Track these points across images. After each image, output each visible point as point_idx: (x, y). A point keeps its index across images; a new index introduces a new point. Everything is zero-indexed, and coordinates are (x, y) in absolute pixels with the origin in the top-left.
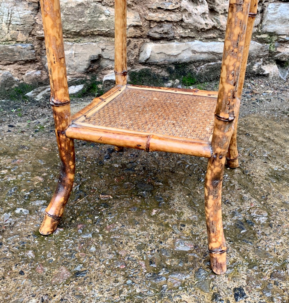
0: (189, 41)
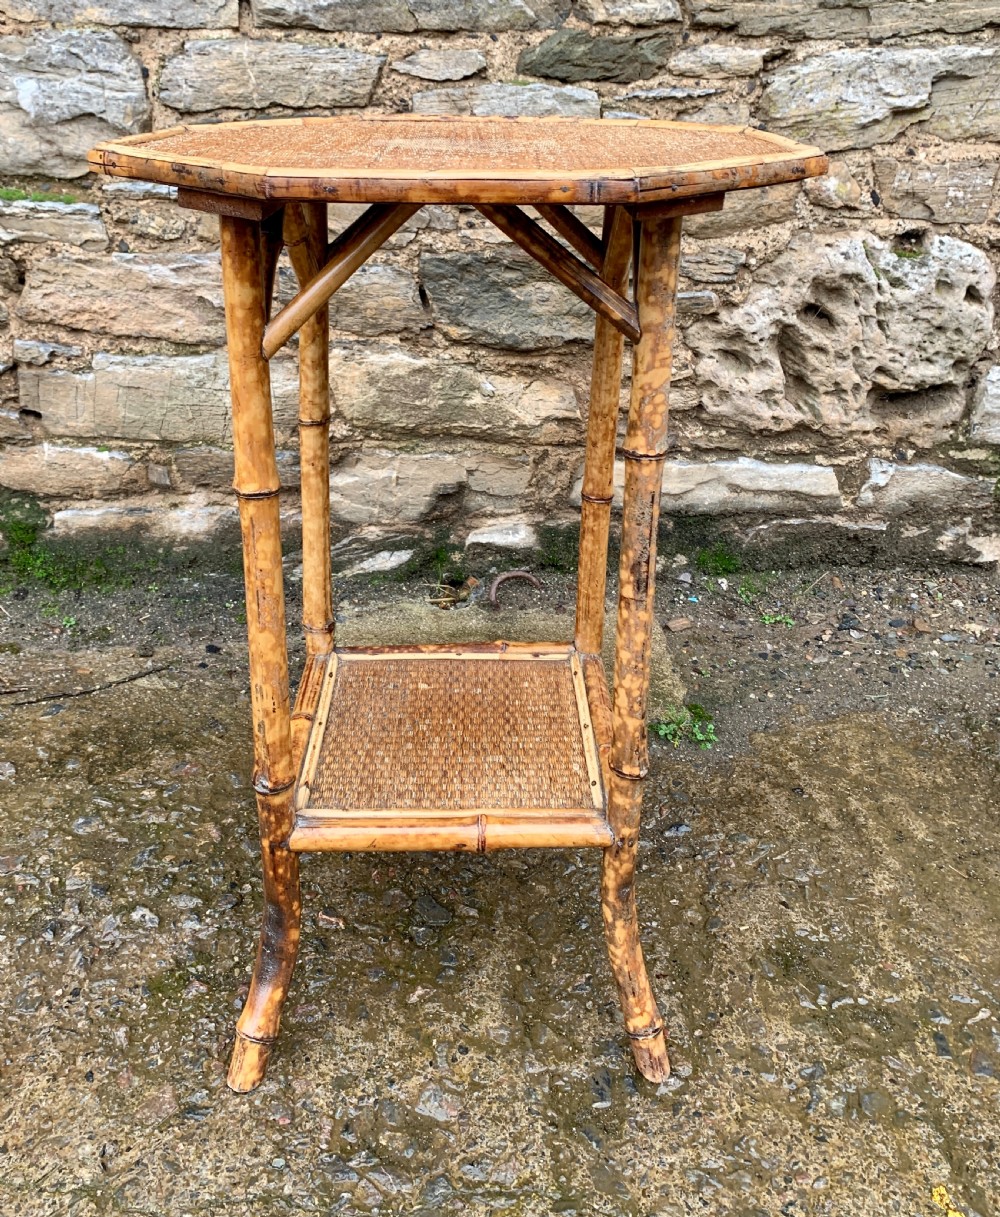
0: (720, 459)
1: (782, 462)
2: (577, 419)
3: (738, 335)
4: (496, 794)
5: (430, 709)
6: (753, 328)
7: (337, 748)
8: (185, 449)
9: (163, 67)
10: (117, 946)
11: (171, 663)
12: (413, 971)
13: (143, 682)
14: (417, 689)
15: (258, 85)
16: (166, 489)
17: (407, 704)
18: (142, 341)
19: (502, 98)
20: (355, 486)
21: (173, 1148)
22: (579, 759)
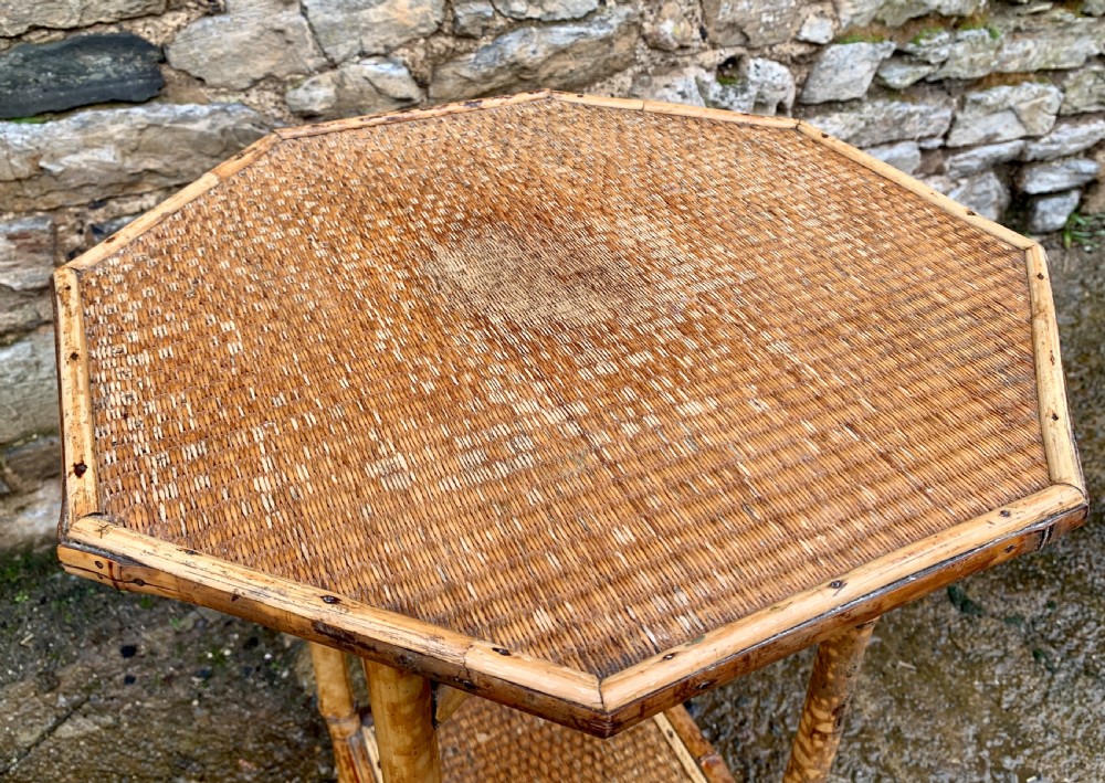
8: (16, 449)
13: (67, 730)
16: (4, 495)
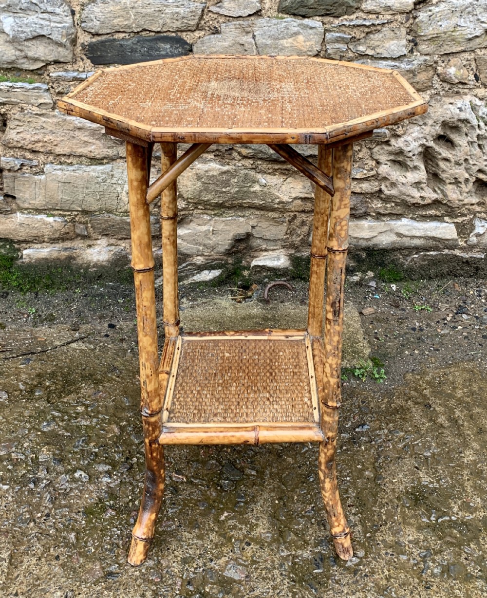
0: (392, 219)
1: (426, 221)
2: (312, 198)
3: (401, 152)
4: (264, 414)
5: (231, 367)
6: (409, 149)
7: (183, 389)
8: (95, 215)
9: (83, 10)
10: (68, 491)
11: (89, 334)
12: (222, 503)
13: (74, 345)
14: (224, 356)
15: (136, 19)
16: (84, 237)
17: (219, 365)
18: (72, 157)
19: (270, 26)
20: (189, 235)
21: (102, 593)
22: (308, 395)
